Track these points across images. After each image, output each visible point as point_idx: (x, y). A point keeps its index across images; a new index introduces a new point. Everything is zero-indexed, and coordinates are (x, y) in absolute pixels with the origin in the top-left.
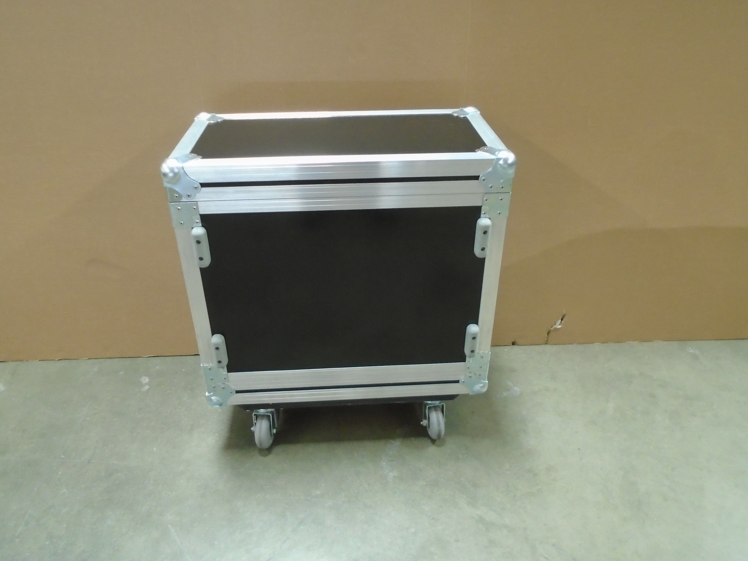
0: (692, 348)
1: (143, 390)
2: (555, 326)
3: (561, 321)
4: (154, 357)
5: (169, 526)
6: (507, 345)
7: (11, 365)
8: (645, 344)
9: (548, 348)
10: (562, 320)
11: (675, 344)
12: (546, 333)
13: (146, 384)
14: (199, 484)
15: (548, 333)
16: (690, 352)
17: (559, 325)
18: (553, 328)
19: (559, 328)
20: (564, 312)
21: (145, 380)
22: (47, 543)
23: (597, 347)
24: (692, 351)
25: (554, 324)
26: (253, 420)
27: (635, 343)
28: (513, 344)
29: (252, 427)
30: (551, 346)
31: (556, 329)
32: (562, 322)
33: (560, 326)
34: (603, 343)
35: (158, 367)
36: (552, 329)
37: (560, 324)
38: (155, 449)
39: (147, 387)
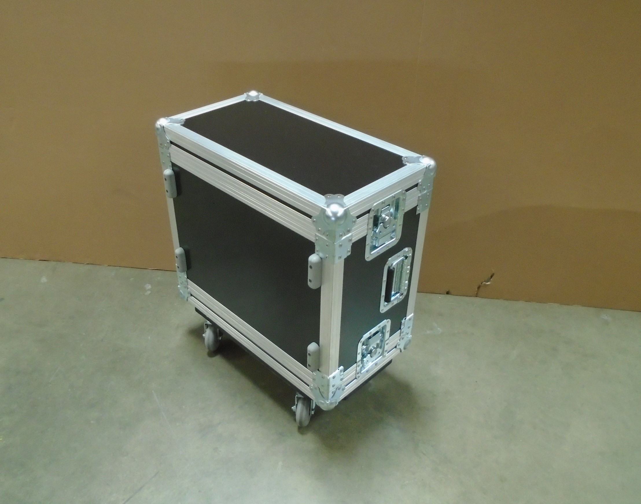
0: (606, 315)
1: (146, 294)
2: (484, 283)
4: (157, 270)
5: (153, 391)
6: (441, 293)
7: (52, 264)
8: (564, 307)
9: (477, 300)
10: (491, 277)
11: (592, 310)
12: (477, 287)
13: (149, 290)
14: (178, 366)
16: (604, 318)
17: (489, 282)
19: (488, 284)
20: (494, 271)
21: (148, 287)
22: (69, 390)
24: (606, 318)
26: (205, 328)
27: (556, 305)
28: (448, 293)
29: (203, 334)
30: (480, 298)
31: (485, 286)
32: (491, 280)
35: (159, 278)
36: (482, 284)
38: (149, 337)
39: (149, 292)
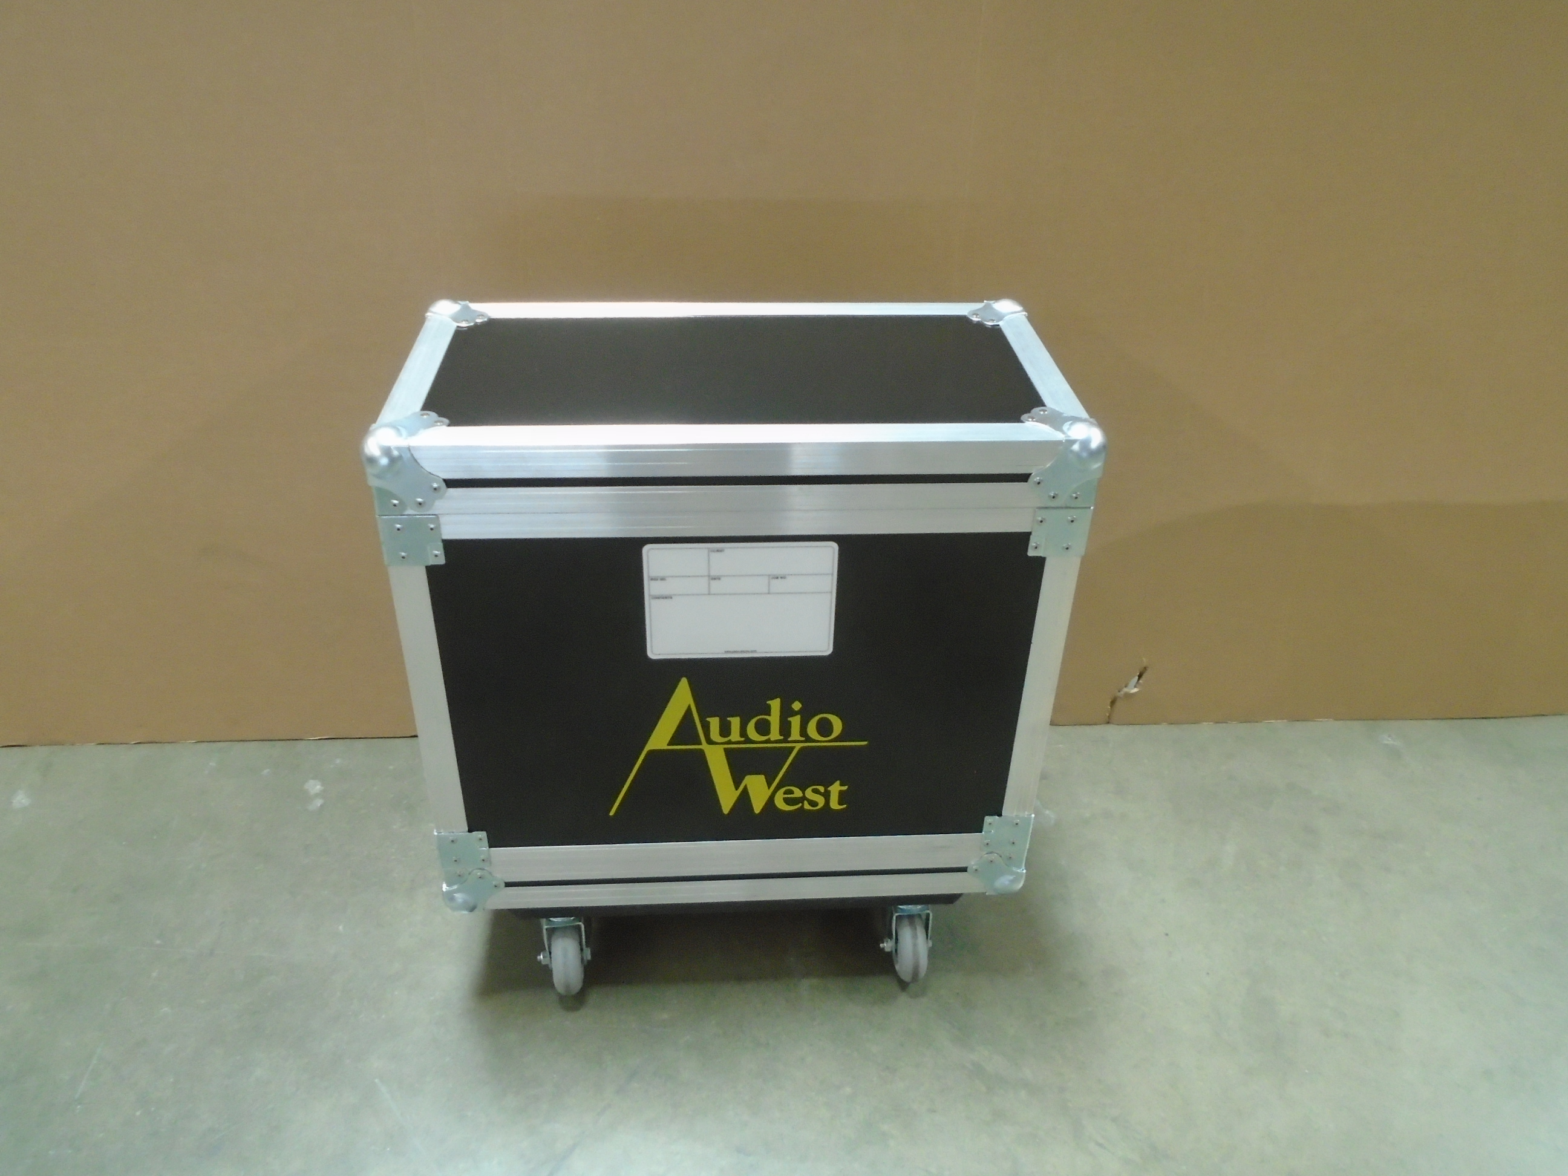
0: (1389, 735)
1: (312, 807)
2: (1125, 690)
3: (1139, 679)
4: (330, 740)
5: (377, 1080)
7: (40, 753)
8: (1299, 725)
9: (1111, 730)
10: (1140, 676)
11: (1356, 725)
12: (1109, 701)
13: (316, 795)
15: (1113, 703)
16: (1386, 742)
17: (1135, 687)
18: (1122, 693)
19: (1136, 692)
20: (1145, 661)
21: (314, 787)
22: (139, 1113)
23: (1206, 730)
24: (1388, 741)
25: (1124, 685)
27: (1279, 724)
30: (1116, 726)
31: (1128, 696)
32: (1141, 681)
33: (1136, 690)
34: (1217, 723)
35: (339, 761)
36: (1119, 694)
37: (1137, 686)
38: (341, 928)
39: (319, 802)
